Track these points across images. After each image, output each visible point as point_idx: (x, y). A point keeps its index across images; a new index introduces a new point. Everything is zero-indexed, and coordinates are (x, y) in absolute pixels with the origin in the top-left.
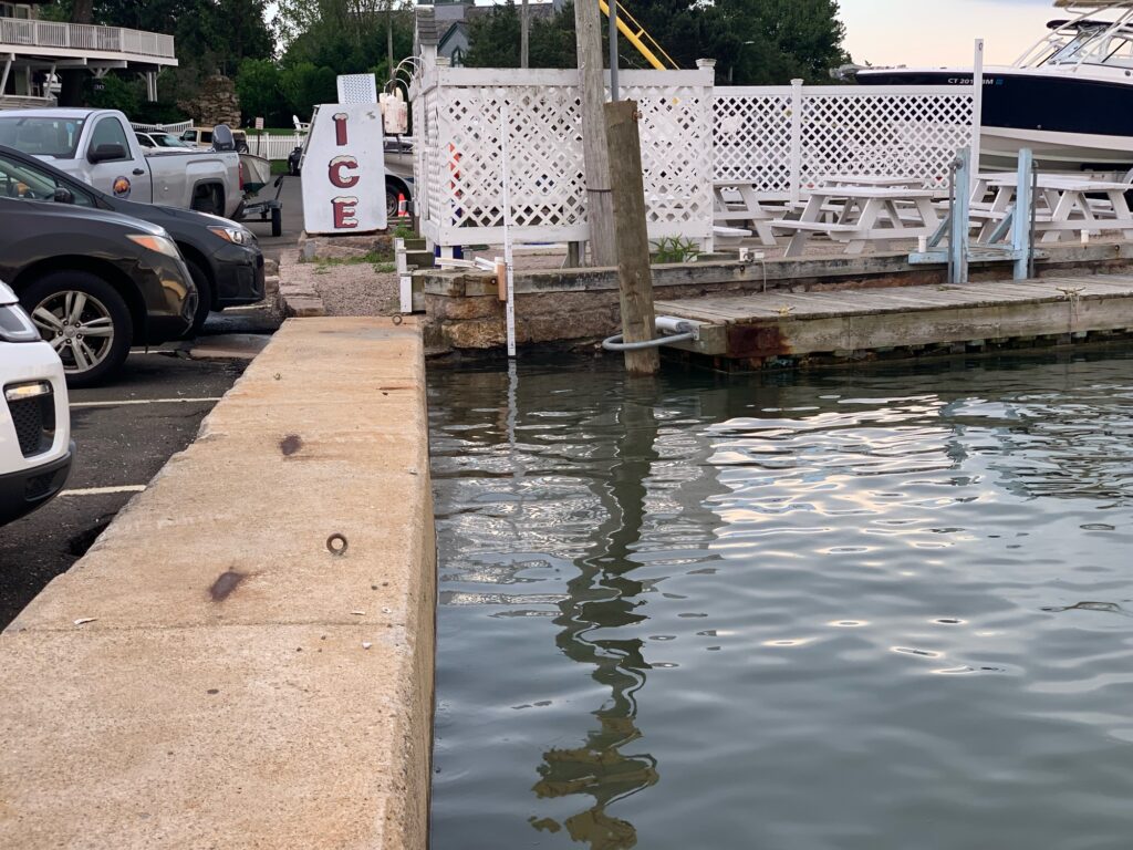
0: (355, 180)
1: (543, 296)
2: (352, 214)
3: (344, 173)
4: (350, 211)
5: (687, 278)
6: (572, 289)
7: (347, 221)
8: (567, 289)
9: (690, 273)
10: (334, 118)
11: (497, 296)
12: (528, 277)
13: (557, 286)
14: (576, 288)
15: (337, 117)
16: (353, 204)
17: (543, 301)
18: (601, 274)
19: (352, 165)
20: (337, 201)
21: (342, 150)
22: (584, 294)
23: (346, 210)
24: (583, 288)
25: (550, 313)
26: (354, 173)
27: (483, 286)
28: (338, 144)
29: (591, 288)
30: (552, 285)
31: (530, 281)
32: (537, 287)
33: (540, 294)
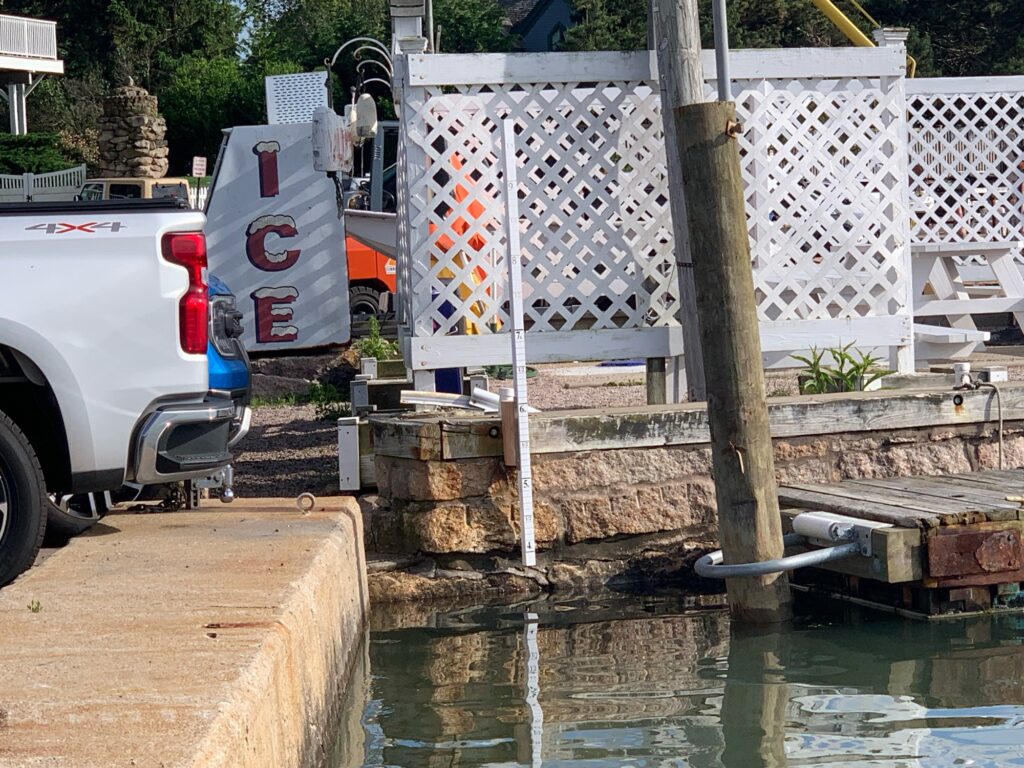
0: (292, 258)
1: (587, 456)
2: (287, 318)
3: (274, 245)
4: (284, 312)
5: (855, 419)
6: (640, 443)
7: (277, 329)
8: (631, 442)
9: (859, 411)
10: (255, 150)
11: (501, 458)
12: (557, 423)
13: (611, 437)
14: (647, 442)
15: (260, 149)
16: (289, 299)
17: (588, 465)
18: (693, 414)
19: (286, 231)
20: (261, 295)
21: (269, 203)
22: (662, 450)
23: (279, 310)
24: (661, 441)
25: (600, 487)
26: (290, 244)
27: (474, 441)
28: (262, 196)
29: (675, 441)
30: (602, 437)
31: (562, 430)
32: (575, 441)
33: (580, 454)
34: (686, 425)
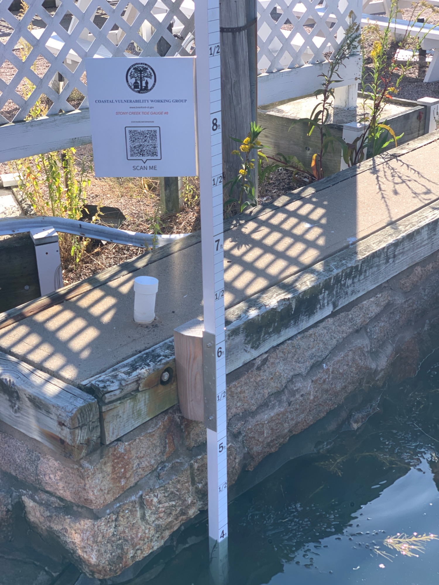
1: (265, 361)
6: (312, 321)
8: (305, 324)
11: (177, 408)
13: (287, 326)
14: (317, 317)
22: (331, 320)
24: (328, 310)
25: (278, 394)
27: (143, 401)
29: (341, 304)
30: (277, 331)
32: (252, 347)
33: (258, 362)
34: (349, 282)
